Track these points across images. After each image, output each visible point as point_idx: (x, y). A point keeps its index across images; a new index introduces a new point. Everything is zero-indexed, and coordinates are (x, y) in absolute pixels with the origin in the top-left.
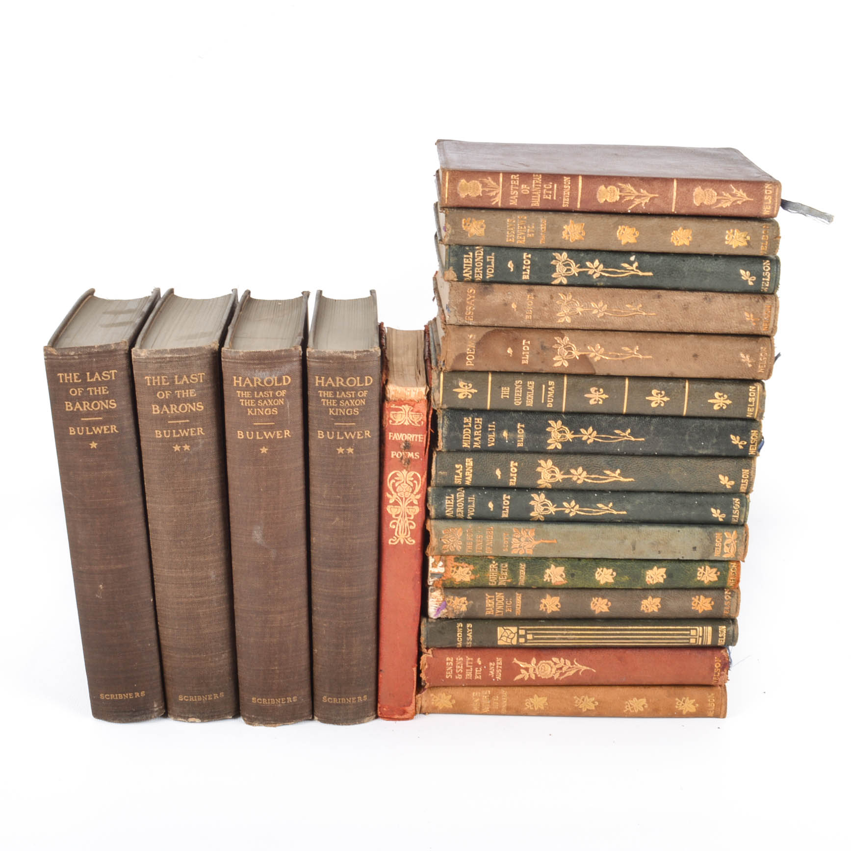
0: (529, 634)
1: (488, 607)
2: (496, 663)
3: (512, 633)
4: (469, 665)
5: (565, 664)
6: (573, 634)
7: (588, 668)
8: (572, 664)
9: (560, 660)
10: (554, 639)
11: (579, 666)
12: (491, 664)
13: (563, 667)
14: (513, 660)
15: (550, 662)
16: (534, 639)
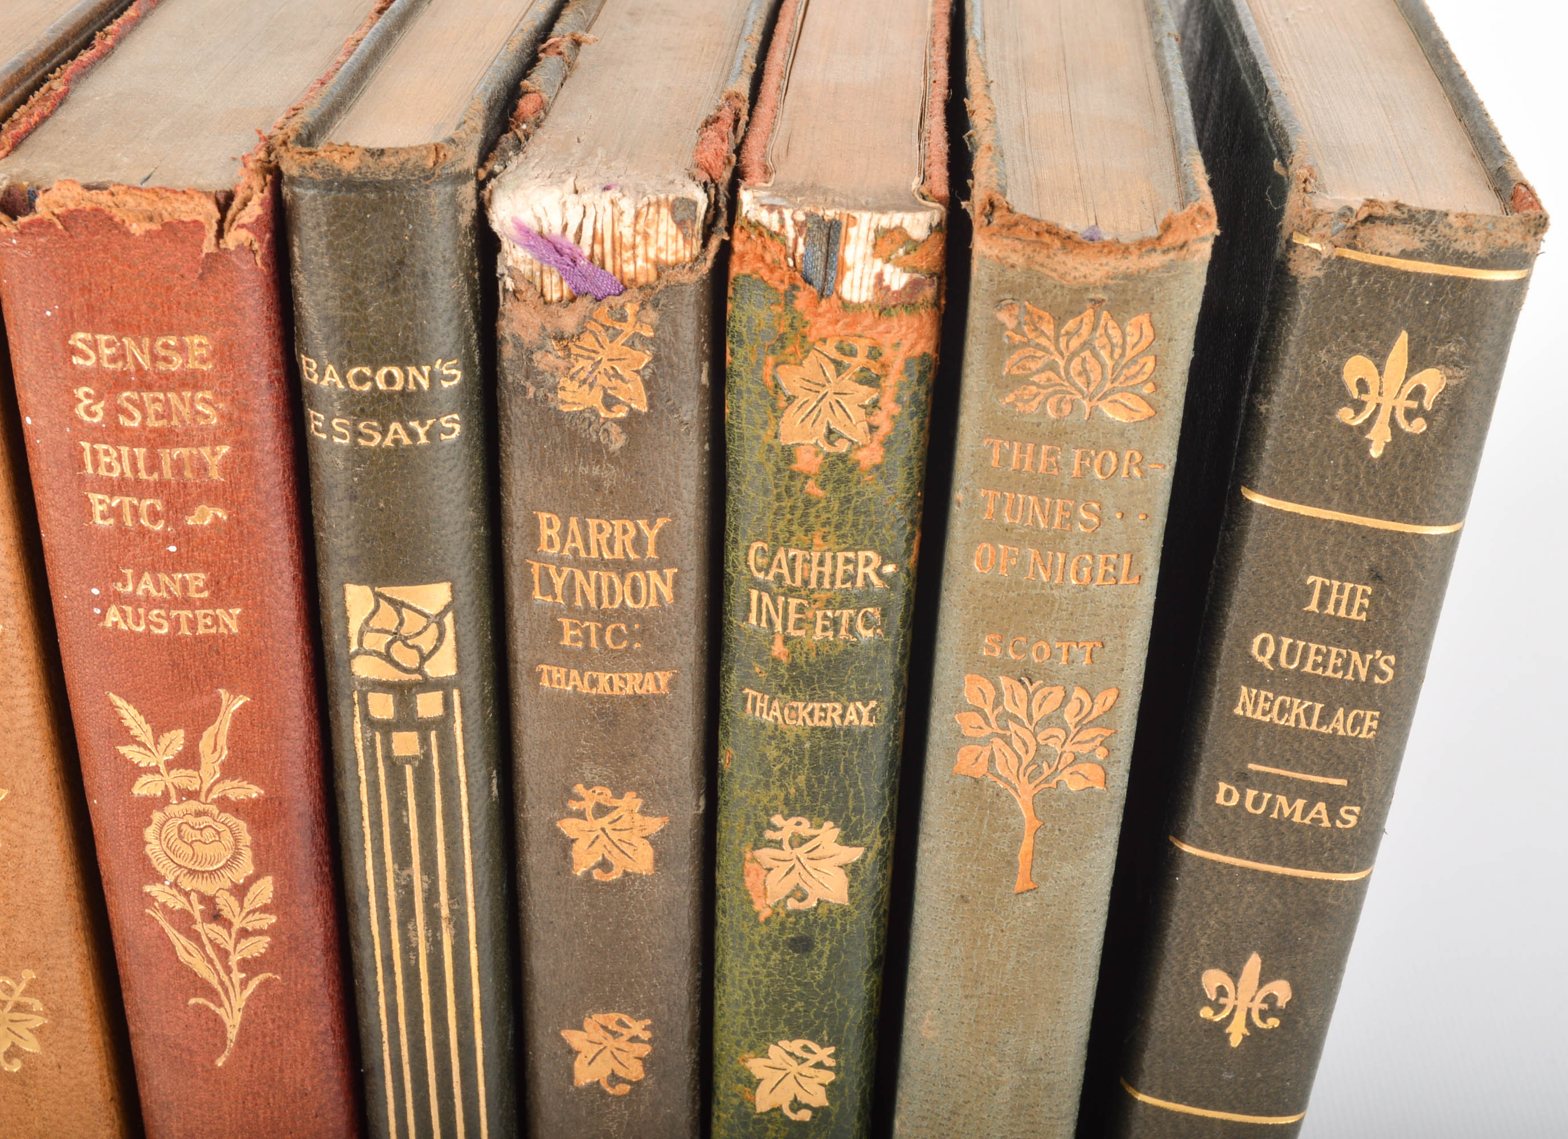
0: (424, 741)
1: (584, 527)
2: (204, 604)
3: (424, 658)
4: (178, 466)
5: (244, 933)
6: (436, 944)
7: (232, 1034)
8: (250, 967)
9: (265, 909)
10: (403, 859)
11: (239, 1000)
12: (196, 580)
13: (228, 924)
14: (234, 691)
15: (246, 867)
16: (395, 768)
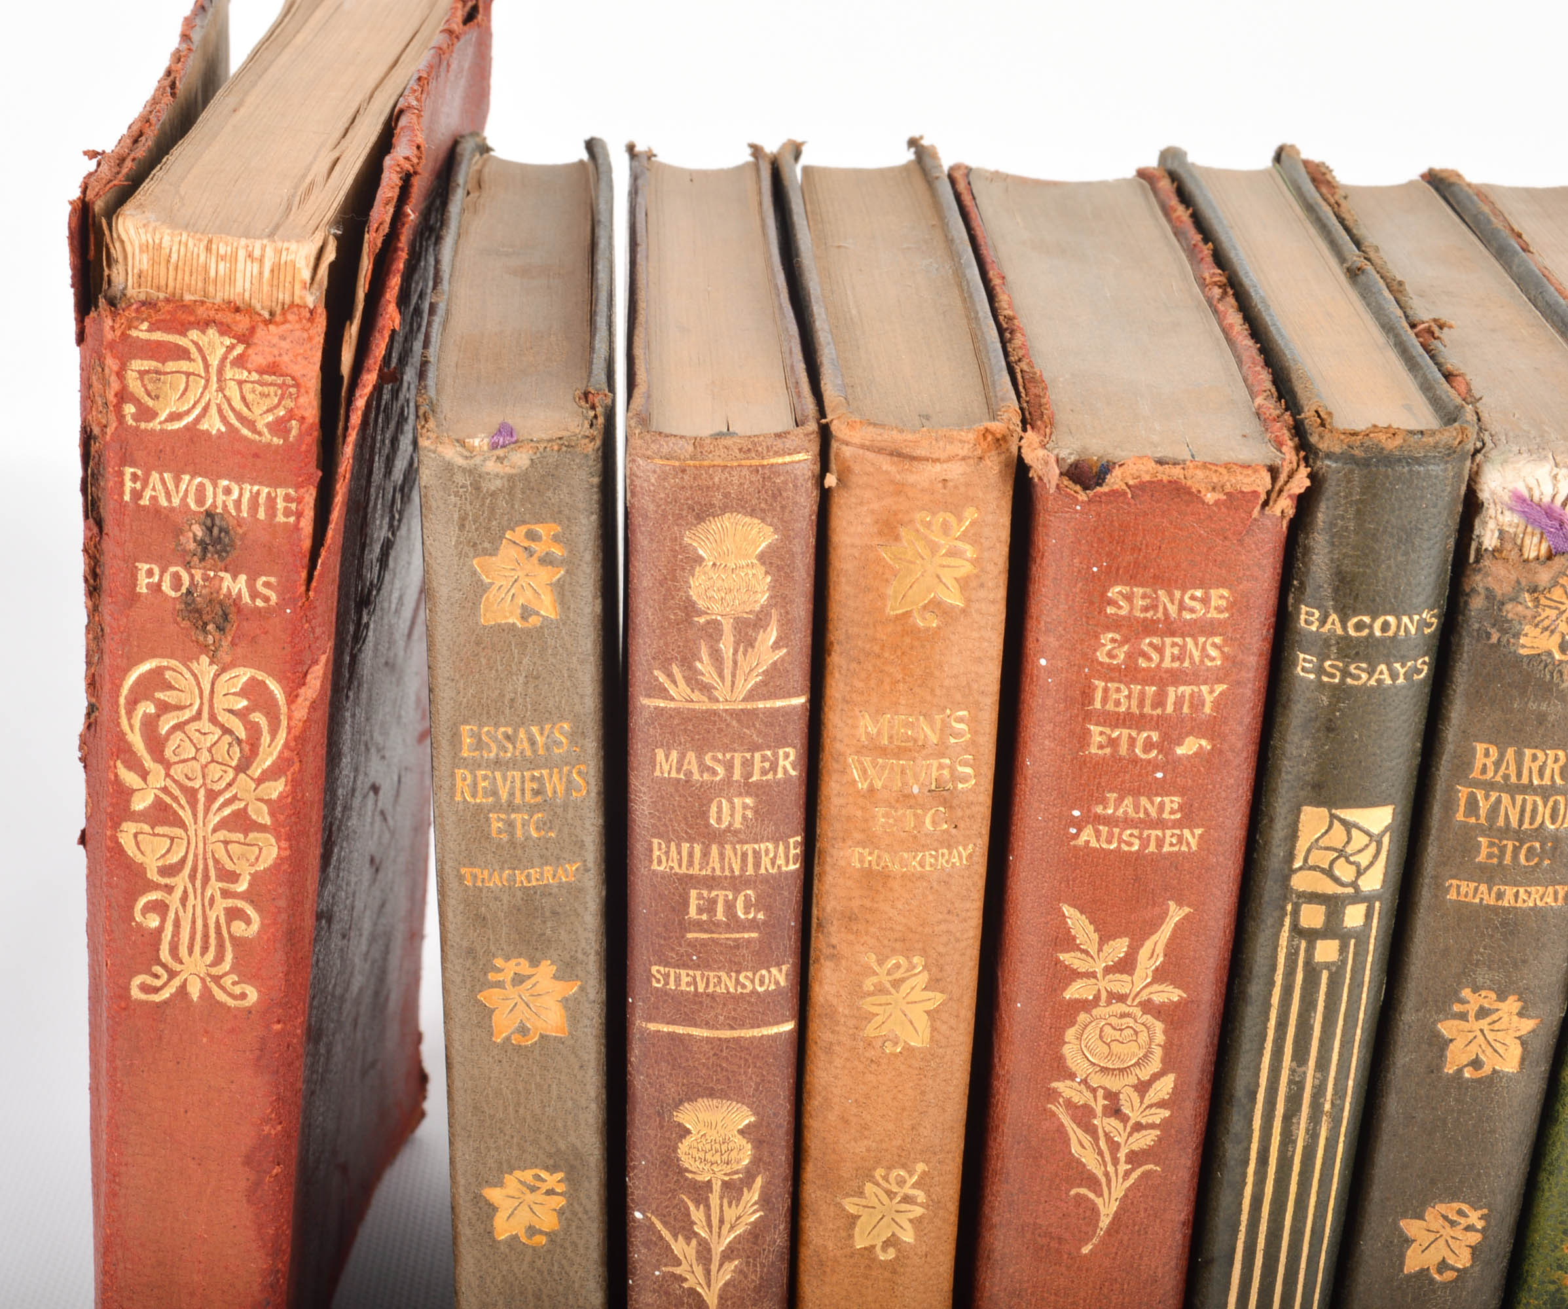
0: (1343, 949)
1: (1519, 756)
2: (1177, 824)
3: (1359, 873)
4: (1179, 703)
5: (1138, 1127)
6: (1313, 1135)
7: (1104, 1222)
8: (1135, 1158)
9: (1161, 1104)
10: (1300, 1055)
11: (1119, 1189)
12: (1172, 802)
13: (1124, 1119)
14: (1180, 904)
15: (1155, 1065)
16: (1312, 972)
